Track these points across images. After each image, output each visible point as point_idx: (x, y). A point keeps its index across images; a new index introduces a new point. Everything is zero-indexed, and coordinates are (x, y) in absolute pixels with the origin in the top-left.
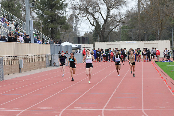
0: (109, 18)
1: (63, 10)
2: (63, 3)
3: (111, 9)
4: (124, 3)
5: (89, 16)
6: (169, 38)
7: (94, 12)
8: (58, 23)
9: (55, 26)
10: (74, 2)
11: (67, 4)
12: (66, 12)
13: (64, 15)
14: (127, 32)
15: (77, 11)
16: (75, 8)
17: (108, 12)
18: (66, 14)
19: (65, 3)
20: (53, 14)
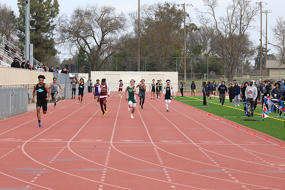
0: (104, 43)
1: (49, 33)
2: (49, 24)
3: (106, 33)
4: (121, 27)
5: (80, 40)
6: (169, 69)
7: (86, 37)
8: (43, 48)
9: (40, 51)
10: (63, 23)
11: (54, 26)
12: (53, 35)
14: (120, 60)
15: (66, 34)
16: (64, 31)
17: (103, 36)
18: (53, 38)
19: (52, 24)
20: (37, 36)
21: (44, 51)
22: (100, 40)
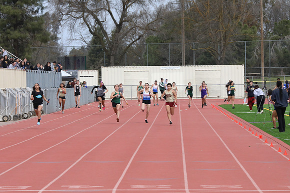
0: (124, 21)
1: (37, 5)
3: (130, 4)
5: (87, 16)
6: (235, 60)
7: (97, 11)
9: (22, 35)
12: (43, 8)
13: (39, 14)
14: (157, 48)
15: (64, 8)
17: (125, 10)
18: (44, 13)
20: (18, 11)
21: (28, 35)
22: (120, 15)
